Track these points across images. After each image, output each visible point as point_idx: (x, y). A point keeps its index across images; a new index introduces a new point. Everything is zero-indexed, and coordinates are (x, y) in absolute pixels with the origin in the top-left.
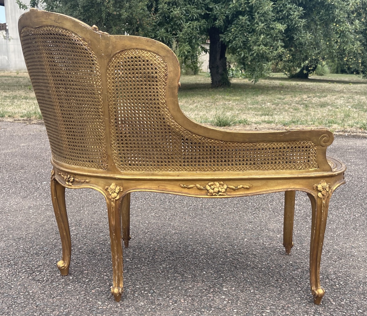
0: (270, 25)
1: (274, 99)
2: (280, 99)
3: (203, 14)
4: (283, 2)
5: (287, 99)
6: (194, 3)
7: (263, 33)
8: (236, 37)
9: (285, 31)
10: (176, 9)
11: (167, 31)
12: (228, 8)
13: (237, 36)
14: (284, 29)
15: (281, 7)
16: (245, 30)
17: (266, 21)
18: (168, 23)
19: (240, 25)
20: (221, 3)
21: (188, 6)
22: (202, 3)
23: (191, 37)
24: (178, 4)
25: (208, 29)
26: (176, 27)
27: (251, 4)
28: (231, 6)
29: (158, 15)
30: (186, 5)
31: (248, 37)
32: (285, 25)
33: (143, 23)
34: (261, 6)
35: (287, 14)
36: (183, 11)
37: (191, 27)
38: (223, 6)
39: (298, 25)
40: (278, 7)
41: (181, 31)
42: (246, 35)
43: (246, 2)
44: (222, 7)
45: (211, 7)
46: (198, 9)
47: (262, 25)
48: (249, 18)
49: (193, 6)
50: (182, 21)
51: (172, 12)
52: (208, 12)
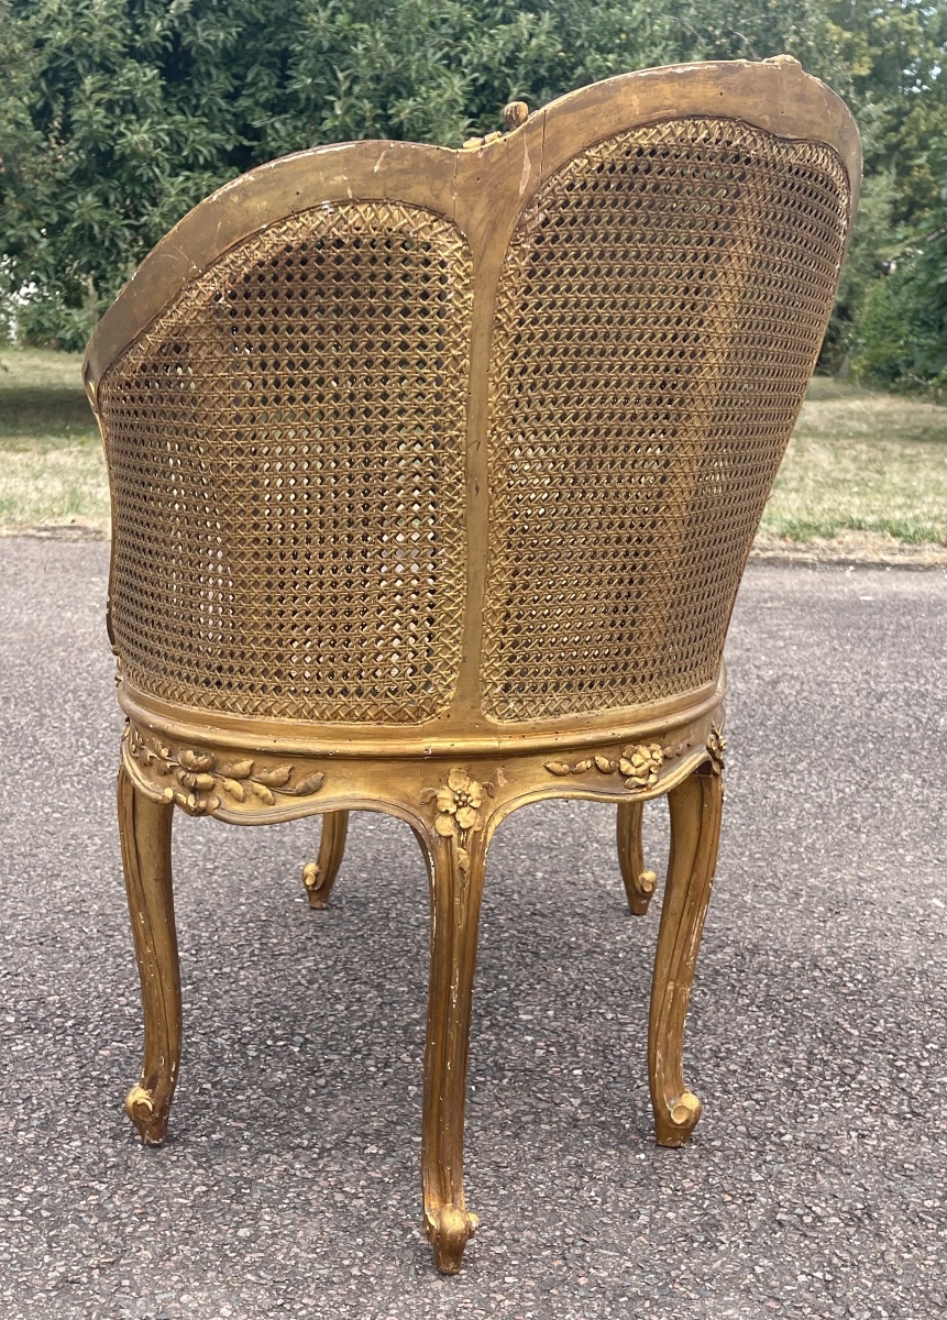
3: (229, 147)
6: (197, 107)
10: (135, 127)
11: (106, 204)
12: (316, 130)
18: (108, 175)
20: (292, 112)
21: (179, 117)
22: (227, 111)
24: (141, 110)
26: (138, 190)
27: (395, 120)
28: (328, 124)
29: (74, 145)
30: (170, 115)
33: (21, 172)
34: (429, 131)
36: (161, 134)
37: (192, 193)
38: (300, 124)
41: (154, 204)
43: (378, 115)
44: (295, 128)
45: (257, 124)
46: (212, 130)
49: (196, 120)
50: (157, 170)
51: (121, 135)
52: (246, 143)
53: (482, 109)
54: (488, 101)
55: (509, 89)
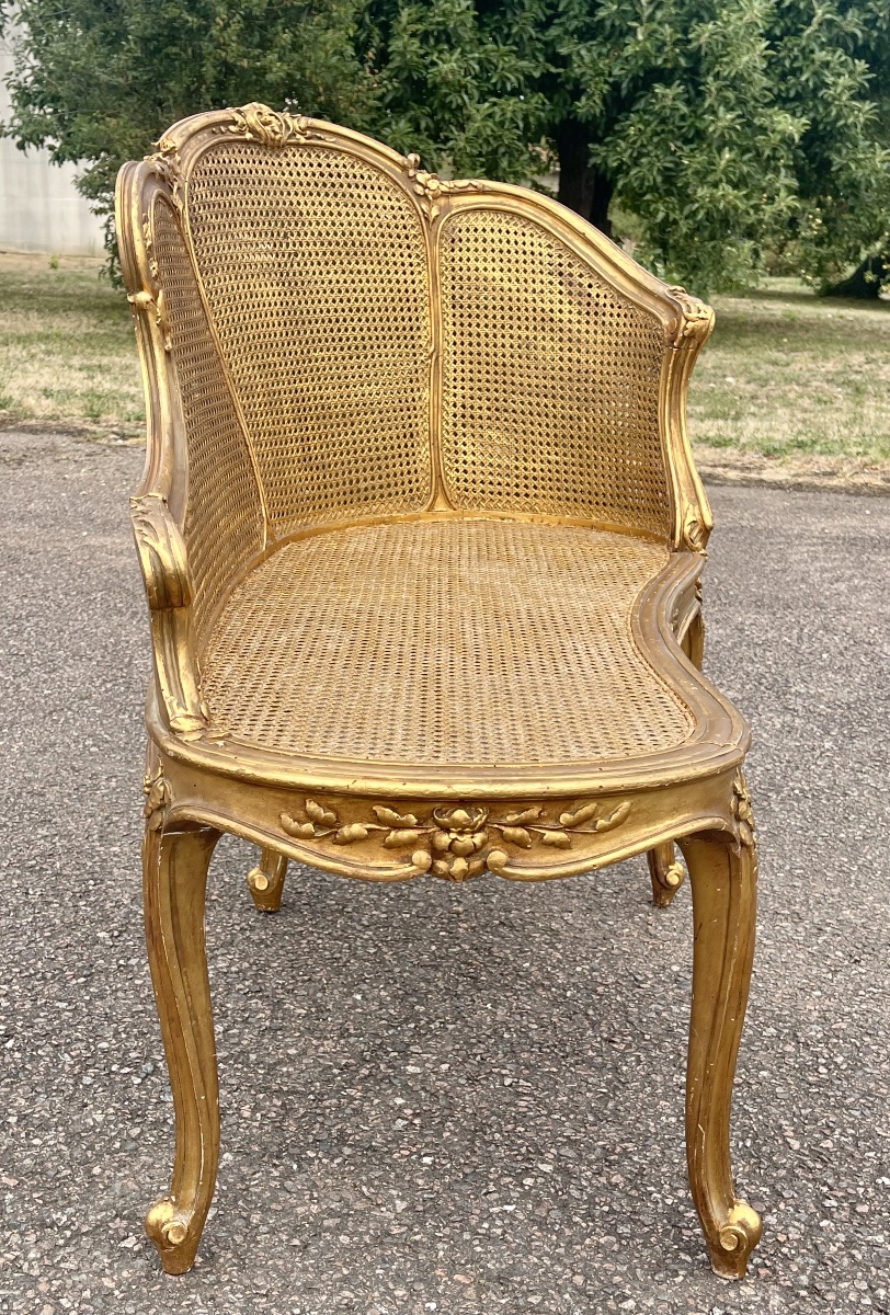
0: (753, 117)
1: (756, 364)
2: (775, 363)
3: (537, 74)
4: (804, 43)
5: (799, 365)
6: (508, 36)
7: (731, 144)
8: (641, 155)
9: (801, 139)
10: (446, 56)
11: (417, 130)
12: (619, 57)
13: (645, 151)
14: (798, 131)
15: (796, 58)
16: (671, 132)
17: (742, 102)
18: (421, 103)
19: (657, 114)
20: (600, 39)
21: (490, 46)
22: (538, 39)
23: (495, 151)
24: (453, 40)
25: (551, 124)
26: (447, 117)
27: (695, 44)
28: (629, 50)
29: (385, 73)
30: (482, 43)
31: (680, 158)
32: (804, 120)
33: (338, 100)
34: (728, 54)
35: (815, 83)
36: (471, 62)
37: (497, 118)
38: (604, 50)
39: (847, 119)
40: (784, 58)
41: (462, 128)
42: (673, 148)
43: (679, 40)
44: (600, 54)
45: (563, 51)
46: (520, 56)
47: (729, 116)
48: (687, 92)
49: (507, 48)
50: (465, 97)
51: (434, 64)
52: (553, 70)
53: (786, 32)
54: (793, 23)
55: (813, 9)
